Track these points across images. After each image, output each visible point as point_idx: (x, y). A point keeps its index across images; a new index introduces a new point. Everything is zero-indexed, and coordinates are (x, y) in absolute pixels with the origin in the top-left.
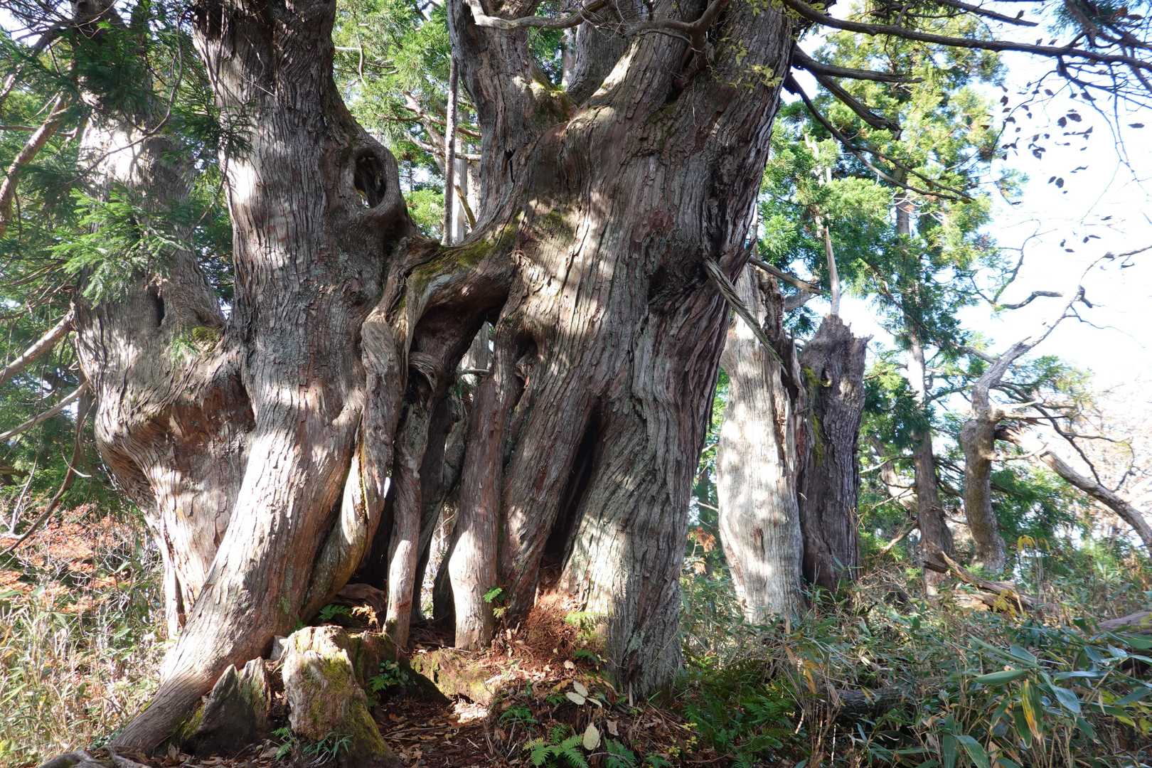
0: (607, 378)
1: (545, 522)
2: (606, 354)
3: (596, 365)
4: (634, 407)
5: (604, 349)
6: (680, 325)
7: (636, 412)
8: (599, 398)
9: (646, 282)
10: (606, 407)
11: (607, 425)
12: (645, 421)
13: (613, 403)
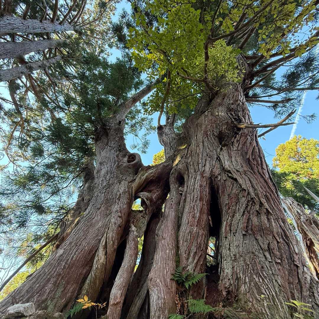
0: (211, 169)
1: (200, 244)
2: (208, 162)
3: (204, 166)
4: (228, 175)
5: (206, 160)
6: (237, 146)
7: (230, 177)
8: (210, 178)
9: (216, 139)
10: (215, 180)
11: (218, 188)
12: (236, 180)
13: (217, 177)
